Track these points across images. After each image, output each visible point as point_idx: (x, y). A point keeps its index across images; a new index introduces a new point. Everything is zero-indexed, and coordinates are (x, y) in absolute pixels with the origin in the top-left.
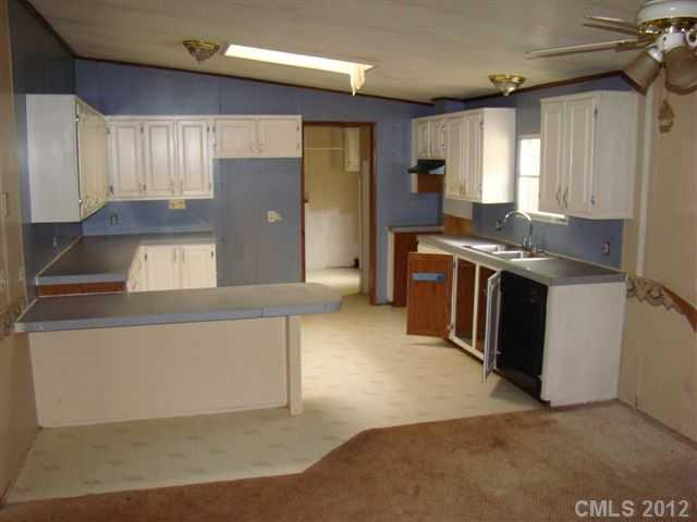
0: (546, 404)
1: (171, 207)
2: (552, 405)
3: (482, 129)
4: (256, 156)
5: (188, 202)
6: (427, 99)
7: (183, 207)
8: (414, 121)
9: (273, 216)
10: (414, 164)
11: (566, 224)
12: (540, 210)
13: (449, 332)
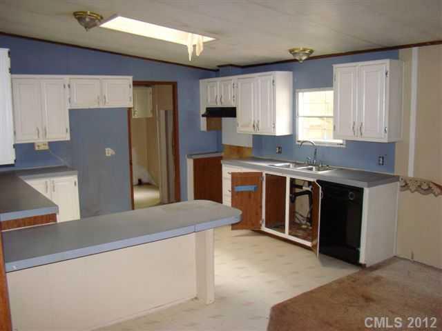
0: (362, 266)
1: (37, 148)
2: (367, 266)
3: (273, 85)
4: (101, 107)
5: (50, 144)
6: (214, 66)
7: (47, 148)
8: (201, 81)
9: (109, 152)
10: (203, 111)
11: (344, 146)
12: (335, 138)
13: (261, 225)
